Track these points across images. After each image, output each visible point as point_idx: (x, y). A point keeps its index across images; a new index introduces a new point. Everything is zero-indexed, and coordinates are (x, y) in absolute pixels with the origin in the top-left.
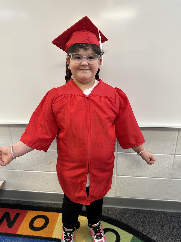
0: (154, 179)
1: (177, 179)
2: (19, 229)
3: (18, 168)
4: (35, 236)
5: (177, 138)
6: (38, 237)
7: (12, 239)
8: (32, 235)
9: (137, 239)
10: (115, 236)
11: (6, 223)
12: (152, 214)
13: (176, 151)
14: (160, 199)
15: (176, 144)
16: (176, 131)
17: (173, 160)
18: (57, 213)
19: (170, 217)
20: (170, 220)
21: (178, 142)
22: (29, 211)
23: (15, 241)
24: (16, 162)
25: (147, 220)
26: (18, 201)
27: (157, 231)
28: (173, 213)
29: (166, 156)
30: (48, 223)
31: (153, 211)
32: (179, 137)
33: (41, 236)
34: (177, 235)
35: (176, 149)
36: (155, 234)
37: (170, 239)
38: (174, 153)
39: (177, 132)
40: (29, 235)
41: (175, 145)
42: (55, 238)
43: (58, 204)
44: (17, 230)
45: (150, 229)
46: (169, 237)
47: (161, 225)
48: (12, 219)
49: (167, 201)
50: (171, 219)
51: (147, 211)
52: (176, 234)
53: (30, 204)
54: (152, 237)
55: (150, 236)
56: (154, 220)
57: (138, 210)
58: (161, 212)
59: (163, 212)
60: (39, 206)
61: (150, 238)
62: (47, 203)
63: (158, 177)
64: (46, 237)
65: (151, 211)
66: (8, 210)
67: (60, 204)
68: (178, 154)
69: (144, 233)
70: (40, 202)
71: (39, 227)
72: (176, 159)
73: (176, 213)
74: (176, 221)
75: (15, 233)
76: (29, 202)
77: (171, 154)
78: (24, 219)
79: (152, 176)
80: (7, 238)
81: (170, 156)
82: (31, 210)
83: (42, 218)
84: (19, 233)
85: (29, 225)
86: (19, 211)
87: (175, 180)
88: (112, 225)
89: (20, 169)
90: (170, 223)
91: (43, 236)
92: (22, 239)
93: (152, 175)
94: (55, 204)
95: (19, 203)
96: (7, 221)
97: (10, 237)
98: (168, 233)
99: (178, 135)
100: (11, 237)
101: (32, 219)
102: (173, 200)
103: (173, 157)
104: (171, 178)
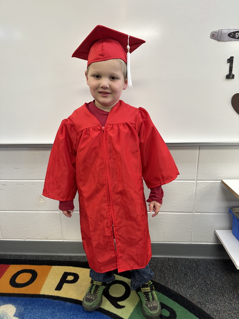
0: (174, 214)
1: (202, 214)
4: (17, 293)
5: (197, 158)
6: (20, 294)
8: (12, 292)
10: (124, 288)
12: (173, 262)
13: (198, 176)
14: (183, 242)
15: (198, 167)
16: (196, 149)
17: (195, 188)
18: (50, 266)
19: (196, 264)
20: (196, 268)
21: (199, 163)
22: (11, 265)
25: (167, 268)
27: (179, 280)
28: (200, 260)
29: (187, 182)
30: (36, 278)
31: (175, 258)
32: (200, 157)
33: (25, 293)
34: (203, 284)
35: (197, 172)
36: (176, 284)
37: (194, 289)
38: (196, 178)
39: (198, 151)
40: (8, 293)
41: (197, 168)
42: (44, 295)
43: (51, 256)
45: (169, 278)
46: (193, 286)
47: (184, 273)
49: (192, 244)
50: (197, 266)
51: (167, 259)
52: (203, 282)
53: (14, 258)
54: (172, 288)
55: (170, 286)
56: (176, 268)
57: (155, 258)
58: (185, 259)
59: (188, 259)
60: (25, 260)
61: (169, 288)
62: (36, 256)
63: (178, 211)
64: (31, 294)
65: (173, 258)
67: (54, 256)
68: (201, 179)
69: (161, 283)
70: (26, 255)
71: (24, 283)
72: (198, 186)
73: (205, 259)
74: (203, 268)
76: (12, 255)
77: (192, 179)
78: (3, 274)
79: (171, 211)
81: (191, 182)
82: (14, 264)
83: (28, 272)
85: (9, 281)
87: (200, 215)
88: (121, 277)
90: (196, 271)
91: (28, 293)
93: (171, 209)
94: (46, 256)
98: (192, 281)
99: (199, 155)
101: (15, 274)
102: (200, 242)
103: (195, 184)
104: (194, 212)
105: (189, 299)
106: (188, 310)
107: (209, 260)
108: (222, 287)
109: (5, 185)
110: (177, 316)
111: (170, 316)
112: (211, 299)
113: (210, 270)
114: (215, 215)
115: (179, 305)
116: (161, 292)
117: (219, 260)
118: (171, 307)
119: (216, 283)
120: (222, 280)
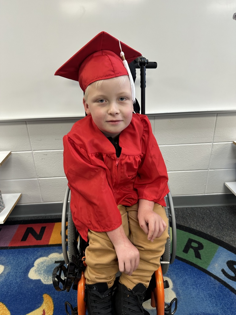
0: (192, 172)
1: (215, 170)
2: (50, 240)
3: (38, 176)
5: (215, 123)
7: (45, 249)
9: (180, 230)
11: (32, 237)
12: (191, 210)
13: (214, 139)
14: (199, 194)
15: (215, 131)
16: (214, 116)
17: (211, 149)
19: (209, 211)
20: (210, 213)
21: (216, 128)
23: (50, 250)
24: (35, 168)
25: (187, 215)
26: (39, 217)
27: (199, 223)
28: (211, 207)
29: (205, 145)
31: (191, 208)
32: (217, 123)
35: (214, 136)
36: (198, 226)
37: (212, 228)
38: (212, 140)
39: (215, 118)
41: (213, 132)
44: (49, 241)
45: (191, 222)
46: (210, 226)
47: (201, 218)
48: (38, 233)
49: (205, 195)
50: (211, 212)
51: (185, 209)
53: (55, 218)
55: (193, 228)
56: (194, 215)
58: (200, 208)
59: (202, 207)
61: (192, 229)
65: (189, 207)
66: (30, 226)
68: (217, 141)
69: (186, 226)
72: (214, 147)
73: (215, 207)
74: (215, 213)
75: (47, 244)
77: (209, 142)
78: (52, 231)
80: (40, 249)
81: (208, 145)
84: (51, 243)
86: (44, 225)
89: (41, 177)
92: (57, 247)
93: (190, 168)
95: (41, 218)
96: (33, 235)
97: (42, 248)
98: (209, 223)
99: (216, 121)
100: (44, 248)
103: (211, 146)
104: (209, 169)
105: (210, 234)
106: (210, 241)
107: (218, 207)
108: (233, 225)
109: (46, 155)
110: (204, 246)
111: (199, 246)
112: (226, 234)
113: (221, 214)
114: (225, 170)
115: (203, 239)
116: (187, 232)
117: (226, 206)
118: (198, 240)
119: (228, 223)
120: (231, 220)
